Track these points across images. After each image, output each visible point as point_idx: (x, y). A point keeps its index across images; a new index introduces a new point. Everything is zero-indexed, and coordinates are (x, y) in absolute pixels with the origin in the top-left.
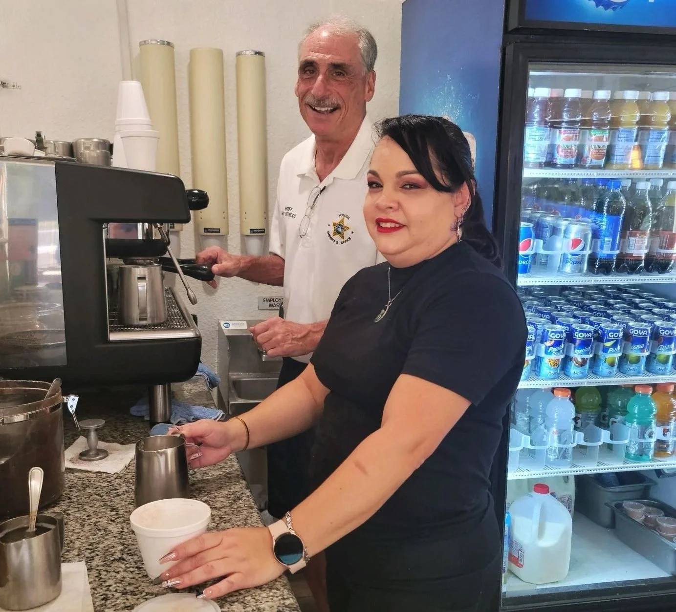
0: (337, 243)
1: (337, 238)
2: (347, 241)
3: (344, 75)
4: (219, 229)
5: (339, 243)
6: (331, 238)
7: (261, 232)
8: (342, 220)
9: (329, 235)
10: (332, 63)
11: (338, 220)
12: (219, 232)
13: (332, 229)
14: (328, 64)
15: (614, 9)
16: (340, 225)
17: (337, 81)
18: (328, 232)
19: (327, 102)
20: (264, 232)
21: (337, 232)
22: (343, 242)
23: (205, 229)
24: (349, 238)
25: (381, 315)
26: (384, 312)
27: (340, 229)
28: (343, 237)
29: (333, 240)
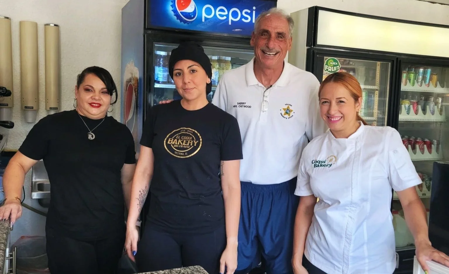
0: (286, 118)
1: (287, 116)
2: (291, 117)
3: (282, 38)
4: (33, 107)
5: (287, 118)
6: (283, 116)
7: (55, 109)
8: (288, 107)
9: (282, 115)
10: (277, 32)
11: (286, 107)
12: (33, 108)
13: (283, 112)
14: (276, 33)
15: (188, 24)
16: (288, 109)
17: (279, 40)
18: (281, 114)
19: (274, 50)
20: (57, 109)
21: (286, 113)
22: (289, 118)
23: (25, 107)
24: (293, 116)
25: (91, 137)
26: (92, 135)
27: (288, 111)
28: (289, 115)
29: (284, 117)
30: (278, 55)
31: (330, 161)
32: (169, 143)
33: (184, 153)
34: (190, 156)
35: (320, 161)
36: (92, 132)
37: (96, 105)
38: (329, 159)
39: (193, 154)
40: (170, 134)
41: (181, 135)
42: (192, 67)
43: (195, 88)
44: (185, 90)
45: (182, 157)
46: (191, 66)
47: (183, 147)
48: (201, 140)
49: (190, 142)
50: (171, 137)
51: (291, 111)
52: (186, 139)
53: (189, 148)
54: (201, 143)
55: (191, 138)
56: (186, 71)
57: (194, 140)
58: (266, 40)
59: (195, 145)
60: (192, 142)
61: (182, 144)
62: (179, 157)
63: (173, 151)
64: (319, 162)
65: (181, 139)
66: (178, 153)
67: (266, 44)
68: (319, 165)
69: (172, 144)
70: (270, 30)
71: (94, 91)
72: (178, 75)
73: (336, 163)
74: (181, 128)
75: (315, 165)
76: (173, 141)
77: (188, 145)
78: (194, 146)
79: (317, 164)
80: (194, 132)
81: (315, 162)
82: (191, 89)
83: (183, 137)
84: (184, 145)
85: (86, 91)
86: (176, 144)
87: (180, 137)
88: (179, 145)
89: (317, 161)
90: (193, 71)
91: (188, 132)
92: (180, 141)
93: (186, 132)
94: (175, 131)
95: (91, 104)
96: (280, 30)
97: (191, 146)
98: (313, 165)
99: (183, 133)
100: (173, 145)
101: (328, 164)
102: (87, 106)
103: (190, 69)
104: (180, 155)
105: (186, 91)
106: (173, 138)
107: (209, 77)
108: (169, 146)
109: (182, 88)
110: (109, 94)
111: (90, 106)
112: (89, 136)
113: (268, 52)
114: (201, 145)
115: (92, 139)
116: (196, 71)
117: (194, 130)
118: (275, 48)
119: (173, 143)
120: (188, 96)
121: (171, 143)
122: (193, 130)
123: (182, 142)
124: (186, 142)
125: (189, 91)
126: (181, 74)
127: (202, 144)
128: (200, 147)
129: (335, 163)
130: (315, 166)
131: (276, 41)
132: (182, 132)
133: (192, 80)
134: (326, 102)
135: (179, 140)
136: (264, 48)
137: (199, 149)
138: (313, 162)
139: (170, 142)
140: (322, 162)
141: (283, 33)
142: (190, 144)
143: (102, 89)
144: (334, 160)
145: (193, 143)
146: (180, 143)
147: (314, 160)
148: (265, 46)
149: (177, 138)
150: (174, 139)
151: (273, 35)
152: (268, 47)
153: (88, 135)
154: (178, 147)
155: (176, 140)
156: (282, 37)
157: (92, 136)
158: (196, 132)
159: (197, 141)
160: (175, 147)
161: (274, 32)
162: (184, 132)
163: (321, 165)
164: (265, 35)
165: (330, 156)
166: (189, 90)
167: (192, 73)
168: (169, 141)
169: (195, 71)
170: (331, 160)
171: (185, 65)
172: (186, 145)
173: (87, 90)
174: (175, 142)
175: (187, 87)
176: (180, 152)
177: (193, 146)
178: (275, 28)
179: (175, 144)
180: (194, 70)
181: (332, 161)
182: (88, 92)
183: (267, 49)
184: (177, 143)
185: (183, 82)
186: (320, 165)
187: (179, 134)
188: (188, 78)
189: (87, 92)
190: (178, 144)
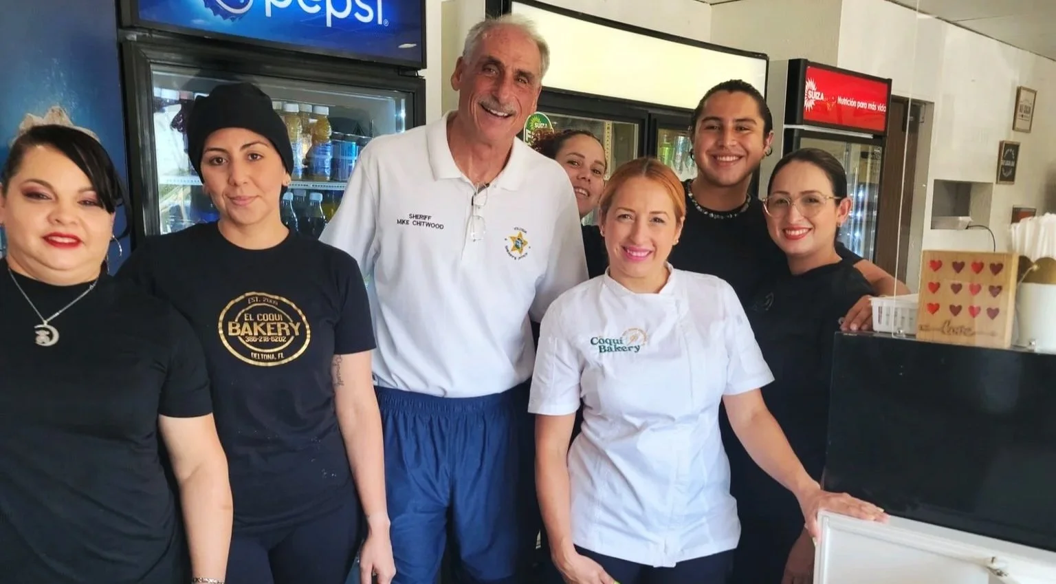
0: (515, 258)
1: (516, 253)
2: (525, 255)
3: (525, 83)
5: (517, 258)
6: (509, 253)
8: (520, 235)
9: (508, 251)
11: (516, 234)
13: (511, 244)
14: (515, 70)
15: (233, 19)
16: (519, 239)
17: (519, 87)
18: (506, 247)
19: (507, 108)
21: (517, 246)
22: (521, 257)
24: (527, 253)
25: (46, 337)
26: (48, 333)
27: (519, 244)
28: (521, 252)
29: (511, 255)
30: (511, 119)
31: (632, 340)
32: (234, 334)
33: (276, 354)
34: (290, 359)
35: (610, 340)
36: (49, 323)
37: (66, 240)
38: (630, 335)
39: (296, 356)
40: (224, 312)
41: (254, 312)
42: (252, 146)
43: (258, 196)
44: (232, 199)
45: (270, 364)
46: (249, 145)
47: (270, 340)
48: (304, 318)
49: (283, 326)
50: (230, 317)
51: (523, 243)
52: (269, 321)
53: (285, 343)
54: (307, 327)
55: (280, 318)
56: (238, 154)
57: (289, 321)
58: (493, 82)
59: (297, 333)
60: (287, 326)
61: (264, 333)
62: (262, 364)
63: (247, 353)
64: (608, 341)
65: (259, 323)
66: (260, 356)
67: (491, 91)
68: (611, 348)
69: (239, 335)
70: (504, 61)
71: (57, 197)
72: (215, 162)
73: (649, 343)
74: (247, 294)
75: (600, 347)
76: (241, 328)
77: (280, 334)
78: (295, 337)
79: (607, 345)
80: (280, 302)
81: (599, 342)
82: (251, 197)
83: (261, 317)
84: (270, 337)
85: (30, 199)
86: (250, 333)
87: (254, 317)
88: (257, 337)
89: (605, 339)
90: (254, 156)
91: (266, 302)
92: (257, 327)
93: (262, 302)
94: (232, 303)
95: (48, 239)
96: (525, 67)
97: (288, 338)
98: (597, 347)
99: (256, 305)
100: (244, 338)
101: (630, 345)
102: (34, 243)
103: (245, 150)
104: (266, 359)
105: (236, 202)
106: (236, 320)
107: (287, 171)
108: (234, 341)
109: (226, 195)
110: (102, 207)
111: (47, 243)
112: (37, 335)
113: (493, 109)
114: (308, 332)
115: (49, 343)
116: (262, 157)
117: (280, 296)
118: (508, 103)
119: (243, 334)
120: (237, 214)
121: (238, 333)
122: (277, 297)
123: (264, 328)
124: (273, 328)
125: (245, 205)
126: (224, 161)
127: (310, 329)
128: (308, 336)
129: (646, 343)
130: (603, 350)
131: (514, 88)
132: (252, 303)
133: (251, 178)
134: (624, 216)
135: (255, 324)
136: (487, 100)
137: (308, 341)
138: (595, 341)
139: (234, 331)
140: (616, 342)
141: (530, 73)
142: (284, 332)
143: (81, 191)
144: (641, 337)
145: (291, 328)
146: (259, 332)
147: (597, 338)
148: (490, 96)
149: (246, 319)
150: (241, 321)
151: (510, 74)
152: (496, 99)
153: (37, 332)
154: (258, 341)
155: (246, 325)
156: (527, 81)
157: (51, 336)
158: (284, 300)
159: (298, 324)
160: (249, 343)
161: (512, 69)
162: (256, 302)
163: (617, 349)
164: (490, 70)
165: (630, 330)
166: (244, 200)
167: (251, 161)
168: (230, 328)
169: (259, 157)
170: (635, 338)
171: (235, 140)
172: (276, 334)
173: (32, 195)
174: (246, 330)
175: (238, 192)
176: (264, 353)
177: (292, 338)
178: (515, 60)
179: (247, 335)
180: (257, 155)
181: (639, 339)
182: (34, 203)
183: (493, 104)
184: (253, 333)
185: (228, 181)
186: (613, 347)
187: (247, 309)
188: (242, 172)
189: (31, 202)
190: (256, 334)
